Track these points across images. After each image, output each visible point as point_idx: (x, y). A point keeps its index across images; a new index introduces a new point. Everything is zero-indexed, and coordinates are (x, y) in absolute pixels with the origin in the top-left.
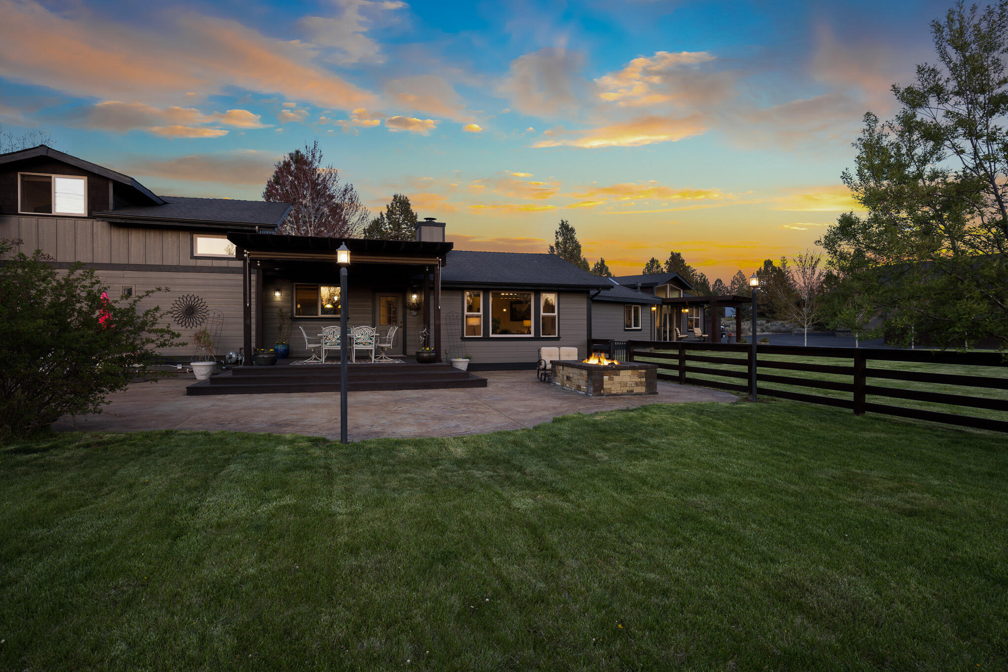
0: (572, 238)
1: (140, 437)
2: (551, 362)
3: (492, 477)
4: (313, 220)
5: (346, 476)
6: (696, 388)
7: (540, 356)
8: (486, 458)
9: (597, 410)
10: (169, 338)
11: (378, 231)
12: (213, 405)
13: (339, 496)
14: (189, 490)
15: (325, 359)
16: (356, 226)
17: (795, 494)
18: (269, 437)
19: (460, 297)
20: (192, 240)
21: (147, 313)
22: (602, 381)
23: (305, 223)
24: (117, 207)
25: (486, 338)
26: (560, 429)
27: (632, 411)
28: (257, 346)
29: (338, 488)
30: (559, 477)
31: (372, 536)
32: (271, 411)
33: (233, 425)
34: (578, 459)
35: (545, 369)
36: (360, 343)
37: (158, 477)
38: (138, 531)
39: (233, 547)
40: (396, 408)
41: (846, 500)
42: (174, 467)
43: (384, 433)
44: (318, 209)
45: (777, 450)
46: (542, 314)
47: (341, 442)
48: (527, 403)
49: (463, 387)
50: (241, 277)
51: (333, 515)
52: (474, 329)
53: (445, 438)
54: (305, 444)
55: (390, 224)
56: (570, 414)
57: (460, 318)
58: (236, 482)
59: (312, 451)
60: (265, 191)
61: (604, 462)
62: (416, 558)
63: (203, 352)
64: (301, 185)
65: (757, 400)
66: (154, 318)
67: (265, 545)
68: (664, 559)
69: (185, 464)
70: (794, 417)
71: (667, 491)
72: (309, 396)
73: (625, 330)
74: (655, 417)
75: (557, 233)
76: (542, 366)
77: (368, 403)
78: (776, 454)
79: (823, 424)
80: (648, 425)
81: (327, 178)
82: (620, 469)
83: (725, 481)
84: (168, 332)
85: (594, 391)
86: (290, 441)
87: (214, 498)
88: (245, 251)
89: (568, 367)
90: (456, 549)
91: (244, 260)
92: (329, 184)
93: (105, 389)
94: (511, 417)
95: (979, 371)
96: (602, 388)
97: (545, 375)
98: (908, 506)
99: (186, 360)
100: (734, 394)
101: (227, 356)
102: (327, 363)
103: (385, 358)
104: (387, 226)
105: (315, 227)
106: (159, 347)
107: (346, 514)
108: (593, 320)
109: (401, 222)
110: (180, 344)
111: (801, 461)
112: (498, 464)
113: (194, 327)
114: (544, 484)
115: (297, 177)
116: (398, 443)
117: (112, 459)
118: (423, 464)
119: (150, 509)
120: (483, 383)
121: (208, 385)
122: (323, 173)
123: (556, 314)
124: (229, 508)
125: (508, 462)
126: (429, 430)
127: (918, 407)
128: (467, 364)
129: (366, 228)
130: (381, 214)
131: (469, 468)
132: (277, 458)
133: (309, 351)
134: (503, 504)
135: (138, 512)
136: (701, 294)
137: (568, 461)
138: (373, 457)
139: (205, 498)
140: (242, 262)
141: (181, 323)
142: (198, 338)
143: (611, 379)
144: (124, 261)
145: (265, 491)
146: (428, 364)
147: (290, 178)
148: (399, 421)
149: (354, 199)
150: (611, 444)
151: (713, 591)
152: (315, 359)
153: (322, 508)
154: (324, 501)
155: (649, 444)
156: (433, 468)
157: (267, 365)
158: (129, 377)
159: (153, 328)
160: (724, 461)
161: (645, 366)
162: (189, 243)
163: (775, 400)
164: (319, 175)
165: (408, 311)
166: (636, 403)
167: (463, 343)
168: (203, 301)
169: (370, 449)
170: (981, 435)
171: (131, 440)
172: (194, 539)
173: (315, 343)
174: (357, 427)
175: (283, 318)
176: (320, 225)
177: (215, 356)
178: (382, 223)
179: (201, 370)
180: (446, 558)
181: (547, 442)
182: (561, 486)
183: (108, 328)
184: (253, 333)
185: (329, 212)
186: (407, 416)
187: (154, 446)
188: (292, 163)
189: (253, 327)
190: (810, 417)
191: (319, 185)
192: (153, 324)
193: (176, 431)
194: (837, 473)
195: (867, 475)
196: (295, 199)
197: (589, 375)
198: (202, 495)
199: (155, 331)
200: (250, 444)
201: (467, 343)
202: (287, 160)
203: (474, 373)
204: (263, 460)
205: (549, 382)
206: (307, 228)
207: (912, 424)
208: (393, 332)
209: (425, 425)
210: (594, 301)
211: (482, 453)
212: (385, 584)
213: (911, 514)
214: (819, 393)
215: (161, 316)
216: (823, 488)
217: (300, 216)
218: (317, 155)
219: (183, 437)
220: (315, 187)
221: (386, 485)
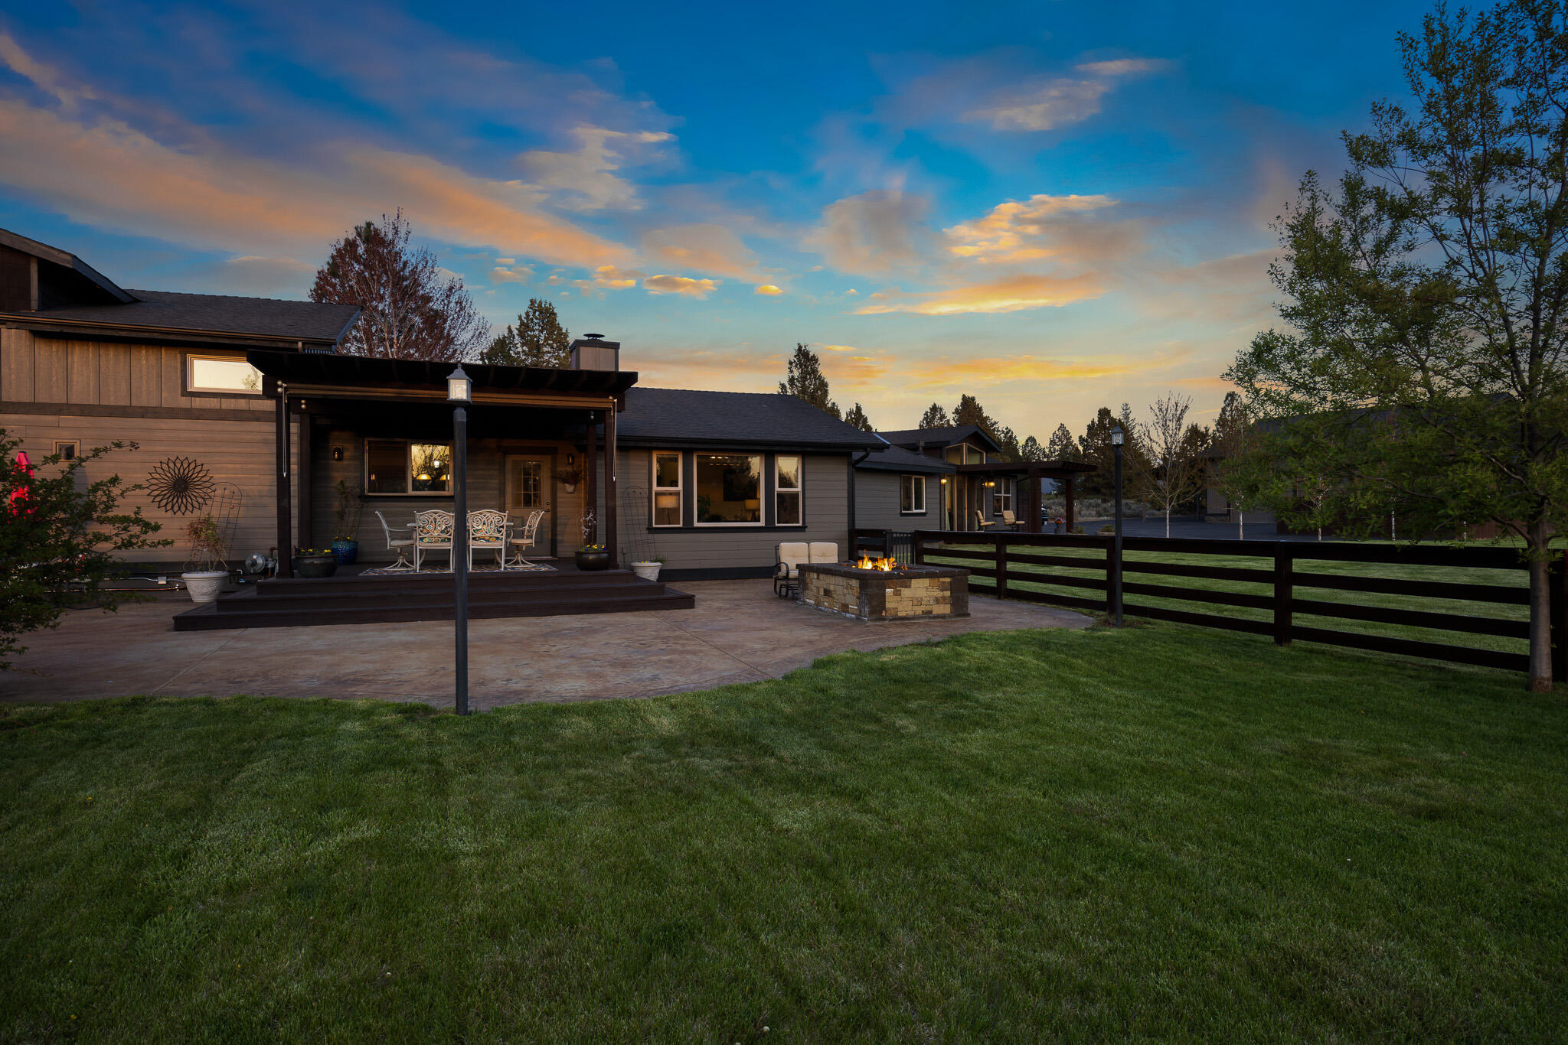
0: (814, 371)
1: (82, 711)
2: (798, 566)
3: (729, 769)
4: (395, 336)
5: (469, 776)
6: (1024, 606)
7: (778, 557)
8: (713, 734)
9: (880, 645)
10: (138, 533)
11: (504, 357)
12: (221, 648)
13: (460, 818)
14: (173, 815)
15: (420, 566)
16: (468, 348)
17: (1236, 785)
18: (325, 707)
19: (646, 463)
20: (184, 364)
21: (96, 488)
22: (884, 595)
23: (382, 340)
24: (45, 305)
25: (688, 528)
26: (829, 679)
27: (937, 644)
28: (301, 543)
29: (458, 799)
30: (843, 765)
31: (529, 899)
32: (327, 657)
33: (259, 683)
34: (867, 732)
35: (787, 577)
36: (480, 538)
37: (112, 791)
38: (64, 909)
39: (258, 935)
40: (547, 646)
41: (1321, 794)
42: (145, 769)
43: (531, 692)
44: (404, 318)
45: (1180, 707)
46: (777, 489)
47: (457, 711)
48: (764, 634)
49: (655, 609)
50: (271, 427)
51: (452, 857)
52: (667, 514)
53: (638, 700)
54: (391, 718)
55: (523, 345)
56: (840, 653)
57: (646, 496)
58: (265, 795)
59: (405, 730)
60: (313, 287)
61: (914, 735)
62: (617, 941)
63: (205, 554)
64: (375, 277)
65: (1123, 624)
66: (109, 496)
67: (323, 927)
68: (1063, 921)
69: (167, 762)
70: (1190, 651)
71: (1030, 787)
72: (395, 629)
73: (902, 515)
74: (976, 654)
75: (791, 363)
76: (783, 573)
77: (498, 639)
78: (1179, 714)
79: (1236, 661)
80: (969, 670)
81: (420, 268)
82: (943, 749)
83: (1118, 764)
84: (137, 521)
85: (871, 613)
86: (363, 712)
87: (221, 831)
88: (279, 383)
89: (827, 574)
90: (689, 919)
91: (278, 398)
92: (423, 278)
93: (15, 625)
94: (743, 659)
95: (1426, 573)
96: (884, 608)
97: (788, 587)
98: (1422, 801)
99: (174, 569)
100: (1086, 615)
101: (248, 562)
102: (424, 572)
103: (523, 562)
104: (519, 349)
105: (399, 348)
106: (119, 548)
107: (477, 854)
108: (857, 499)
109: (541, 342)
110: (159, 543)
111: (1224, 724)
112: (735, 744)
113: (188, 513)
114: (822, 780)
115: (368, 266)
116: (560, 711)
117: (25, 757)
118: (606, 750)
119: (92, 859)
120: (688, 602)
121: (214, 612)
122: (413, 260)
123: (799, 489)
124: (250, 851)
125: (752, 740)
126: (609, 685)
127: (1361, 631)
128: (658, 570)
129: (485, 351)
130: (509, 328)
131: (687, 755)
132: (341, 746)
133: (393, 551)
134: (758, 823)
135: (67, 865)
136: (1008, 460)
137: (853, 736)
138: (516, 739)
139: (205, 832)
140: (274, 402)
141: (165, 505)
142: (195, 531)
143: (897, 593)
144: (59, 398)
145: (320, 813)
146: (593, 572)
147: (357, 267)
148: (554, 670)
149: (464, 303)
150: (916, 703)
151: (1164, 982)
152: (403, 565)
153: (431, 845)
154: (433, 829)
155: (977, 701)
156: (624, 757)
157: (318, 576)
158: (63, 602)
159: (108, 514)
160: (1105, 730)
161: (950, 572)
162: (179, 370)
163: (1149, 623)
164: (405, 263)
165: (560, 485)
166: (939, 633)
167: (651, 536)
168: (205, 467)
169: (509, 724)
170: (1471, 674)
171: (65, 718)
172: (179, 921)
173: (402, 539)
174: (482, 684)
175: (346, 497)
176: (407, 346)
177: (226, 562)
178: (510, 343)
179: (201, 586)
180: (673, 938)
181: (811, 702)
182: (851, 783)
183: (20, 514)
184: (295, 522)
185: (422, 323)
186: (566, 661)
187: (108, 727)
188: (359, 242)
189: (295, 512)
190: (1213, 651)
191: (405, 279)
192: (108, 508)
193: (153, 698)
194: (1289, 744)
195: (1336, 747)
196: (364, 301)
197: (862, 587)
198: (198, 824)
199: (112, 521)
200: (290, 721)
201: (658, 537)
202: (351, 238)
203: (669, 585)
204: (315, 750)
205: (795, 599)
206: (386, 349)
207: (1365, 658)
208: (535, 519)
209: (599, 676)
210: (859, 469)
211: (705, 725)
212: (564, 1002)
213: (1433, 815)
214: (1210, 610)
215: (122, 494)
216: (1276, 772)
217: (374, 330)
218: (402, 231)
219: (164, 709)
220: (398, 281)
221: (545, 791)
